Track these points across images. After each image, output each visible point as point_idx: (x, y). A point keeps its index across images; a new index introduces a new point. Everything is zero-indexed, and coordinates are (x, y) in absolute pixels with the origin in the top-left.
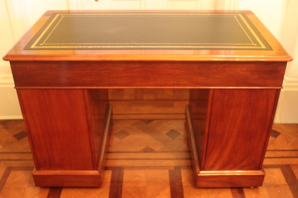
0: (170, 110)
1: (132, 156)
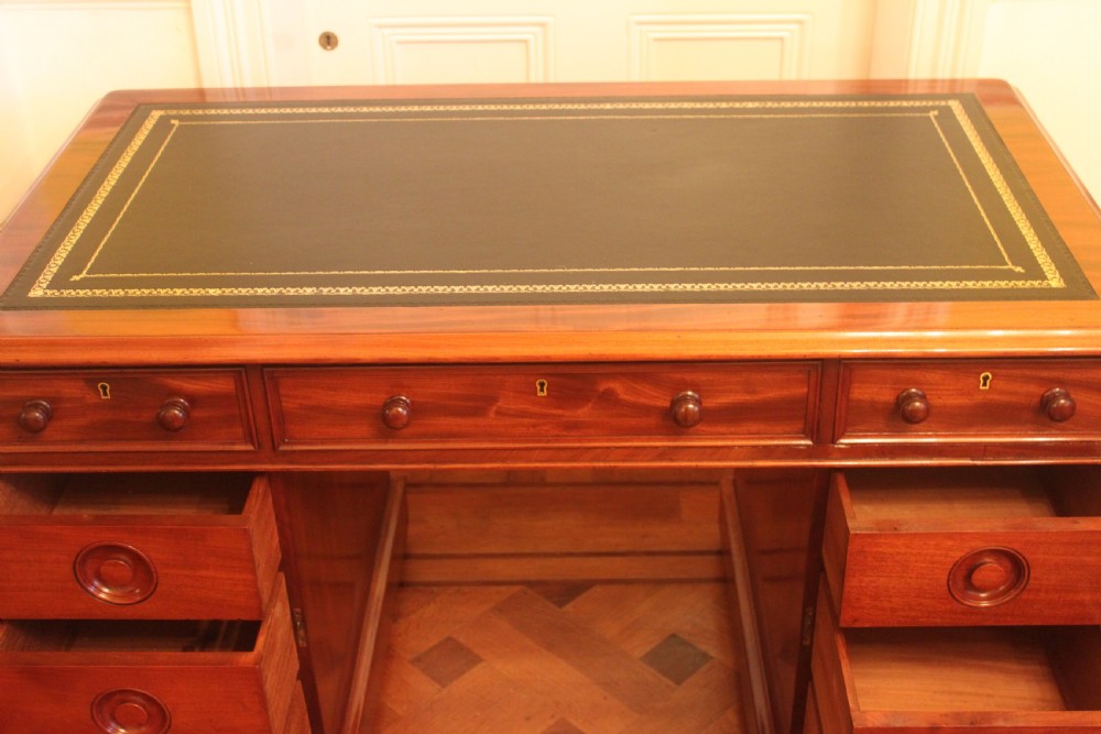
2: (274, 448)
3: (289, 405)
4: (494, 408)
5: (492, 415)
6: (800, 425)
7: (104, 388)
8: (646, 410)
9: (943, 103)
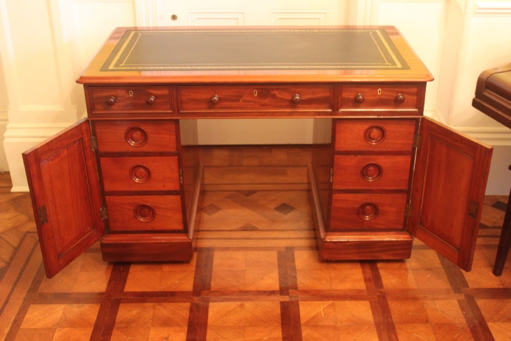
0: (281, 179)
1: (226, 235)
2: (178, 112)
3: (184, 98)
4: (242, 99)
5: (241, 101)
6: (328, 105)
7: (131, 93)
8: (285, 100)
9: (374, 31)
